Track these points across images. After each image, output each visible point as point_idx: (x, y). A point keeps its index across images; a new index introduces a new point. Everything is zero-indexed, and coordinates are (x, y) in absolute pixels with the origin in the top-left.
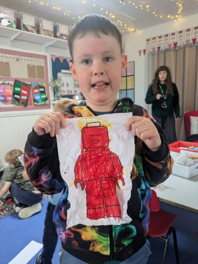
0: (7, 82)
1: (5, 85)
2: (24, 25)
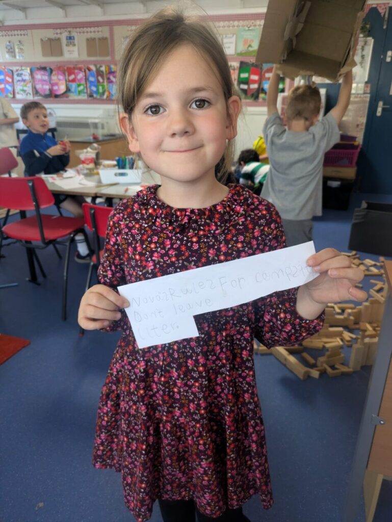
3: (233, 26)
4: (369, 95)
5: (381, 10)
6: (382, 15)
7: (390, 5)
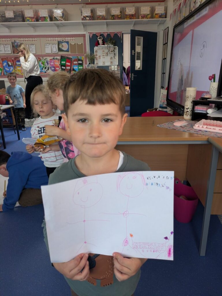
0: (56, 57)
1: (54, 60)
2: (55, 17)
3: (56, 40)
4: (120, 71)
5: (119, 35)
6: (120, 37)
7: (122, 33)
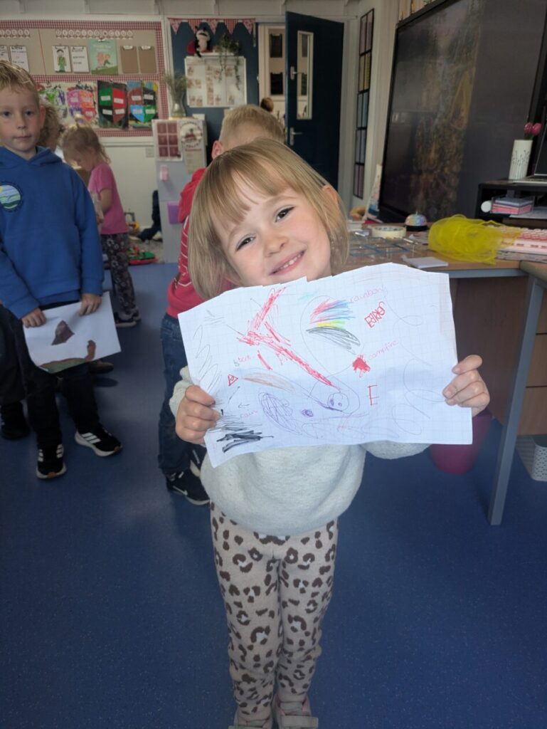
0: (83, 84)
1: (80, 90)
6: (250, 32)
7: (257, 21)
